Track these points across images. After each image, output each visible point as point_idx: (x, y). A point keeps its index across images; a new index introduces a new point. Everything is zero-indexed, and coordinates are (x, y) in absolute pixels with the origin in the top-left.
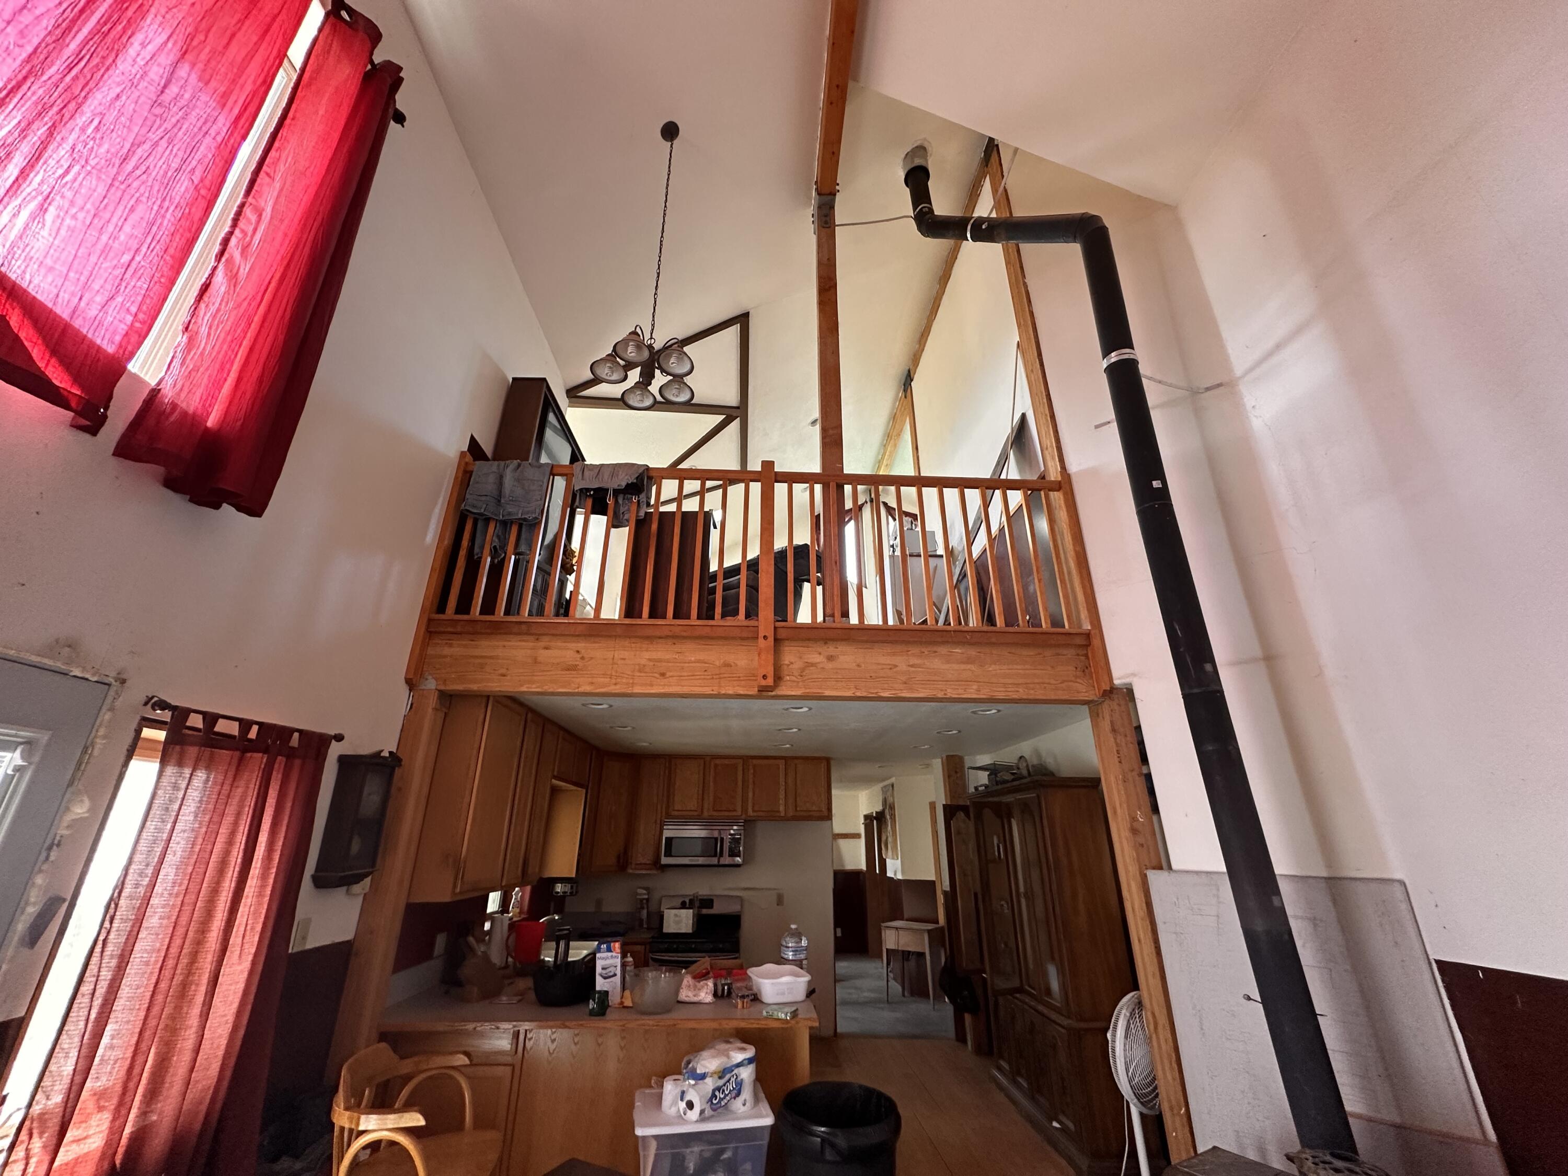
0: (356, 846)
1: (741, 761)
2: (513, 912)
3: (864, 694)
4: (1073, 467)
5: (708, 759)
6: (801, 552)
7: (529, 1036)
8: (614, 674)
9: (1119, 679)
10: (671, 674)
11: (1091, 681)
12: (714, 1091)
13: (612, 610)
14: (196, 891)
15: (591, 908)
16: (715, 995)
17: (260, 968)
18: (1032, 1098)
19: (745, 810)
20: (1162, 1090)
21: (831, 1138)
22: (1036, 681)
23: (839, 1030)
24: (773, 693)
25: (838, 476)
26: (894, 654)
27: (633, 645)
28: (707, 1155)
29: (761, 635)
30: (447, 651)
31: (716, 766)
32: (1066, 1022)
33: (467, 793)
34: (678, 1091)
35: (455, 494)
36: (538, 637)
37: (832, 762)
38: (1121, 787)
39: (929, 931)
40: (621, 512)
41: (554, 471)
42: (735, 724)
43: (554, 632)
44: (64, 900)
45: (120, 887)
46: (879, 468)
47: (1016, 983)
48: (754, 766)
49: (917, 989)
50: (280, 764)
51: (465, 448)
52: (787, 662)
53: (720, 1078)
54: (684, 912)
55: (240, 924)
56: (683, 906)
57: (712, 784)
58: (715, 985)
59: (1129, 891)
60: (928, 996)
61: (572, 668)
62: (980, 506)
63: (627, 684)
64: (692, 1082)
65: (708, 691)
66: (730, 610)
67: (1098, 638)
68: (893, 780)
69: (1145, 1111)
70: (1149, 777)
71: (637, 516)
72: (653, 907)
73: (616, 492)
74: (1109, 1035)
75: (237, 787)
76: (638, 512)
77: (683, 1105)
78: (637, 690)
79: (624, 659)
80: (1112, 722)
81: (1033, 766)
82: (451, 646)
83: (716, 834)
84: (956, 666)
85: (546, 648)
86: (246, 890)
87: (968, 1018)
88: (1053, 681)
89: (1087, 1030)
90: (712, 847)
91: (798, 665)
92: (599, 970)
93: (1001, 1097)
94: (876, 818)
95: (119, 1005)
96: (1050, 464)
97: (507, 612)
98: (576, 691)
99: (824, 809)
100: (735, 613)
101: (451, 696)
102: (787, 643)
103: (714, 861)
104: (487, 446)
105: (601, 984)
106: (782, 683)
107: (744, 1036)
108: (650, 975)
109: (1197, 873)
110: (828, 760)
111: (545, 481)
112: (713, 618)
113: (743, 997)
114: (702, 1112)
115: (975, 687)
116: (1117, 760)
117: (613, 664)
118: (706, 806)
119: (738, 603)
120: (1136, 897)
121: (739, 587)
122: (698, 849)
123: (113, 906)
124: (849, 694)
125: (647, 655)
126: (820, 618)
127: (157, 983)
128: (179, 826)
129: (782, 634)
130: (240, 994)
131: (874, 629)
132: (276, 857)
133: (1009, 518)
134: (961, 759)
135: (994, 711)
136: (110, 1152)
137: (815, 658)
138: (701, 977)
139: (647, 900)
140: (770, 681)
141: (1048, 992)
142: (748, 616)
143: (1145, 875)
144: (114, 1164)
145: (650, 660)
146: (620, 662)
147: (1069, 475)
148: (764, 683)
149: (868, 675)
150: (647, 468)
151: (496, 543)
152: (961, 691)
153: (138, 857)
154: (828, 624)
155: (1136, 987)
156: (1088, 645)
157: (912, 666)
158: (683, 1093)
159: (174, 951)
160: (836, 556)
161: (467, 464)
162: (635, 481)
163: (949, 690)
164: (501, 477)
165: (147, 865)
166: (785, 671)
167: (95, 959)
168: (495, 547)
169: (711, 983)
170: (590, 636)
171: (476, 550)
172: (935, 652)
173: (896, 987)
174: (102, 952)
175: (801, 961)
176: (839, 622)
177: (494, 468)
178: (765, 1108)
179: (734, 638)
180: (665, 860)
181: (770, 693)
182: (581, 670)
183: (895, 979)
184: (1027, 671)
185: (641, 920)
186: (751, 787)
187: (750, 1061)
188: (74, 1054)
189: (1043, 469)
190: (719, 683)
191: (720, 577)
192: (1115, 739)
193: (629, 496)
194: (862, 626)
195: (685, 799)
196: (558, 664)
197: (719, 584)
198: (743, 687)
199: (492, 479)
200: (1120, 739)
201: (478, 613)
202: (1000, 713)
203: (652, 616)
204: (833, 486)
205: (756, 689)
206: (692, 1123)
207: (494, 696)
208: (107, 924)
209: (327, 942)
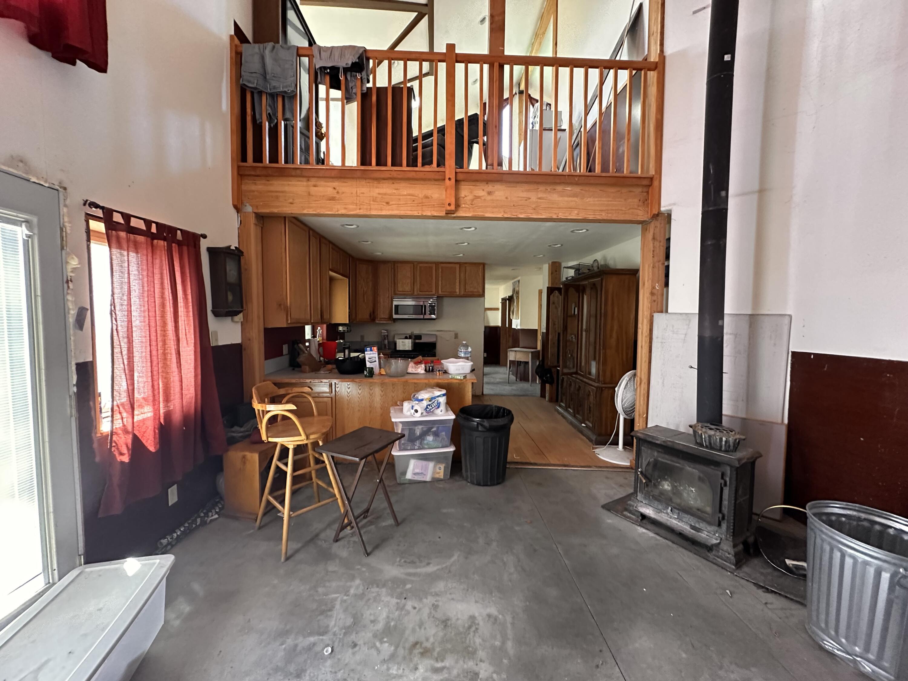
0: (230, 298)
1: (434, 266)
2: (318, 339)
3: (509, 216)
4: (669, 50)
5: (416, 263)
6: (473, 119)
7: (337, 386)
8: (358, 202)
9: (664, 207)
10: (393, 203)
11: (647, 209)
12: (427, 406)
13: (352, 160)
14: (154, 310)
15: (359, 339)
16: (426, 370)
17: (199, 350)
18: (574, 416)
19: (437, 290)
20: (637, 409)
21: (482, 423)
22: (614, 208)
23: (484, 393)
24: (455, 215)
25: (500, 57)
26: (528, 191)
27: (368, 184)
28: (425, 429)
29: (447, 177)
30: (253, 187)
31: (420, 267)
32: (596, 385)
33: (284, 273)
34: (411, 406)
35: (234, 72)
36: (308, 178)
37: (486, 267)
38: (650, 270)
39: (532, 352)
40: (350, 87)
41: (299, 52)
42: (431, 239)
43: (317, 175)
44: (87, 309)
45: (113, 304)
46: (531, 52)
47: (575, 370)
48: (442, 268)
49: (524, 378)
50: (175, 247)
51: (233, 33)
52: (463, 196)
53: (430, 401)
54: (407, 340)
55: (182, 329)
56: (406, 338)
57: (418, 277)
58: (425, 367)
59: (642, 324)
60: (529, 381)
61: (332, 199)
62: (597, 85)
63: (367, 209)
64: (417, 402)
65: (416, 213)
66: (427, 161)
67: (658, 180)
68: (519, 278)
69: (626, 417)
70: (668, 267)
71: (362, 90)
72: (391, 339)
73: (346, 70)
74: (616, 389)
75: (156, 259)
76: (362, 86)
77: (413, 411)
78: (374, 213)
79: (363, 193)
80: (654, 234)
81: (601, 265)
82: (255, 184)
83: (421, 303)
84: (566, 199)
85: (315, 186)
86: (180, 313)
87: (548, 386)
88: (624, 209)
89: (606, 388)
90: (420, 310)
91: (470, 197)
92: (367, 359)
93: (559, 417)
94: (508, 299)
95: (136, 359)
96: (653, 48)
97: (286, 162)
98: (337, 213)
99: (481, 291)
100: (431, 163)
101: (262, 217)
102: (462, 183)
103: (422, 317)
104: (248, 31)
105: (368, 365)
106: (460, 209)
107: (440, 386)
108: (393, 361)
109: (681, 314)
110: (484, 265)
111: (294, 60)
112: (417, 166)
113: (439, 371)
114: (422, 413)
115: (576, 212)
116: (652, 255)
117: (357, 196)
118: (415, 289)
119: (432, 156)
120: (645, 327)
121: (432, 146)
122: (411, 310)
123: (113, 313)
124: (500, 216)
125: (377, 191)
126: (484, 168)
127: (151, 352)
128: (132, 277)
129: (460, 177)
130: (193, 360)
131: (518, 174)
132: (190, 297)
133: (616, 95)
134: (560, 264)
135: (584, 231)
136: (157, 417)
137: (481, 193)
138: (417, 363)
139: (387, 335)
140: (453, 207)
141: (590, 373)
142: (438, 165)
143: (653, 316)
144: (161, 423)
145: (379, 194)
146: (361, 195)
147: (664, 57)
148: (449, 208)
149: (512, 204)
150: (365, 50)
151: (270, 111)
152: (567, 215)
153: (116, 291)
154: (488, 171)
155: (634, 368)
156: (650, 186)
157: (540, 198)
158: (413, 406)
159: (153, 338)
160: (496, 121)
161: (236, 46)
162: (357, 61)
163: (560, 214)
164: (263, 58)
165: (123, 295)
166: (462, 201)
167: (115, 338)
168: (269, 114)
169: (423, 366)
170: (341, 178)
171: (257, 116)
172: (555, 189)
173: (513, 378)
174: (118, 335)
175: (468, 357)
176: (496, 169)
177: (257, 50)
178: (451, 413)
179: (429, 180)
180: (395, 316)
181: (453, 215)
182: (338, 200)
183: (513, 374)
184: (610, 202)
185: (385, 345)
186: (440, 279)
187: (444, 395)
188: (123, 376)
189: (646, 53)
190: (422, 208)
191: (420, 139)
192: (654, 243)
193: (354, 73)
194: (511, 172)
195: (405, 285)
196: (323, 196)
197: (420, 144)
198: (436, 211)
199: (257, 59)
200: (657, 244)
201: (268, 162)
202: (588, 232)
203: (378, 164)
204: (496, 65)
205: (444, 213)
206: (417, 417)
207: (289, 217)
208: (114, 322)
209: (229, 343)
